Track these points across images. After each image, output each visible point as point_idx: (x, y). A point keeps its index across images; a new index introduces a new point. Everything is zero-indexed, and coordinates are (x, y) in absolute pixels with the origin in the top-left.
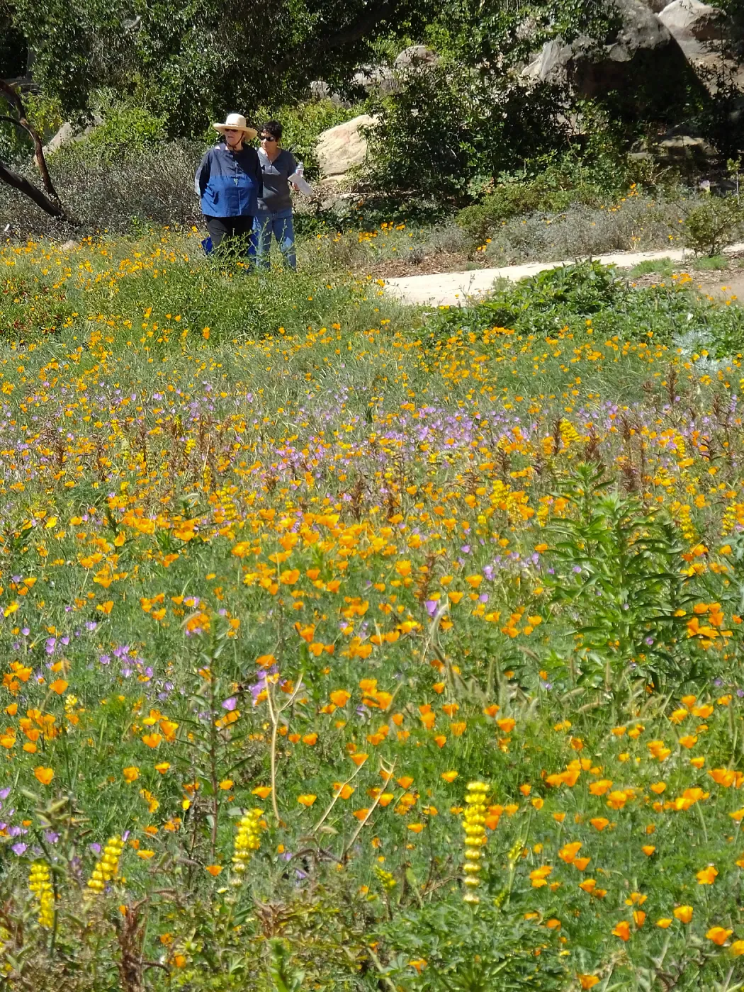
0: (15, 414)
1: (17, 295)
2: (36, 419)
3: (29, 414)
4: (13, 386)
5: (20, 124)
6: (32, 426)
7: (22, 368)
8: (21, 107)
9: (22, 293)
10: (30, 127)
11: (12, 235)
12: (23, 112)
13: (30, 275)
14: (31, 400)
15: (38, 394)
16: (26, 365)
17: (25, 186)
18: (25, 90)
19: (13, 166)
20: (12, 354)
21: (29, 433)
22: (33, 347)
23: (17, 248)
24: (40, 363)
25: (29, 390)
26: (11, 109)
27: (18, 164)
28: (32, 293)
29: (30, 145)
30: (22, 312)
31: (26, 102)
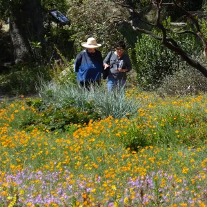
0: (188, 184)
1: (192, 123)
2: (199, 187)
3: (195, 184)
4: (188, 169)
5: (197, 35)
6: (197, 190)
7: (193, 160)
8: (198, 26)
9: (194, 122)
10: (201, 36)
11: (191, 91)
12: (199, 28)
13: (199, 113)
14: (197, 177)
15: (200, 174)
16: (195, 158)
17: (199, 67)
18: (200, 17)
19: (193, 56)
20: (189, 153)
21: (195, 195)
22: (199, 149)
23: (193, 98)
24: (202, 158)
25: (196, 172)
26: (193, 27)
27: (195, 55)
28: (200, 122)
29: (202, 46)
30: (194, 131)
31: (201, 23)
